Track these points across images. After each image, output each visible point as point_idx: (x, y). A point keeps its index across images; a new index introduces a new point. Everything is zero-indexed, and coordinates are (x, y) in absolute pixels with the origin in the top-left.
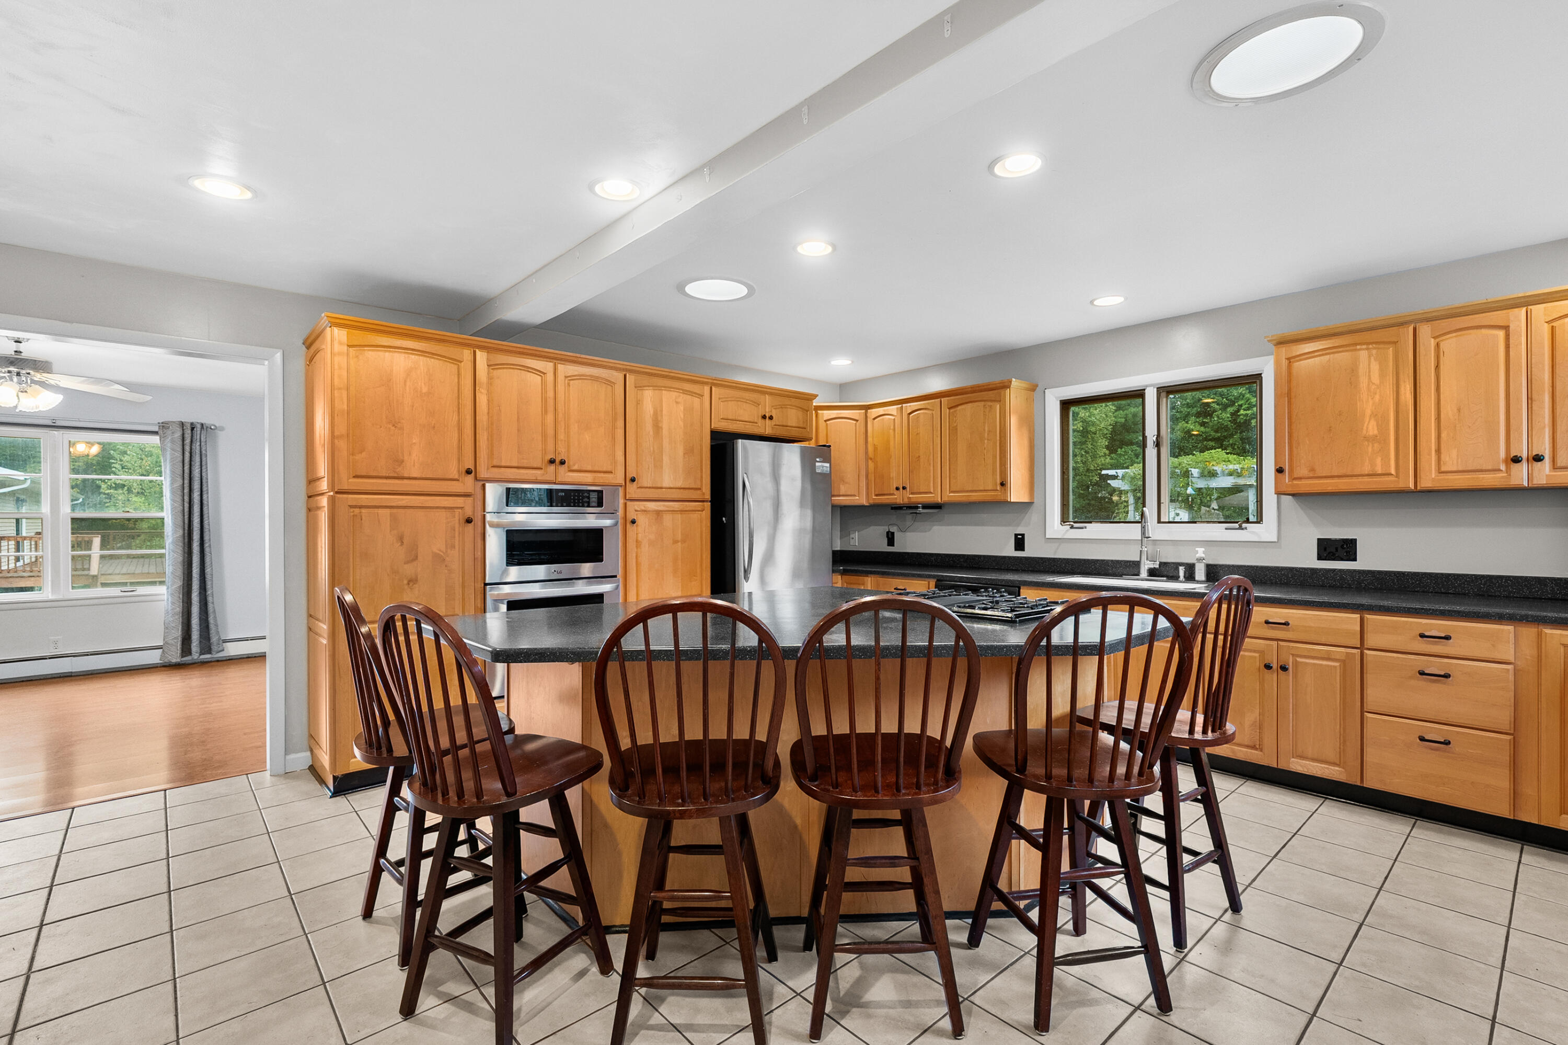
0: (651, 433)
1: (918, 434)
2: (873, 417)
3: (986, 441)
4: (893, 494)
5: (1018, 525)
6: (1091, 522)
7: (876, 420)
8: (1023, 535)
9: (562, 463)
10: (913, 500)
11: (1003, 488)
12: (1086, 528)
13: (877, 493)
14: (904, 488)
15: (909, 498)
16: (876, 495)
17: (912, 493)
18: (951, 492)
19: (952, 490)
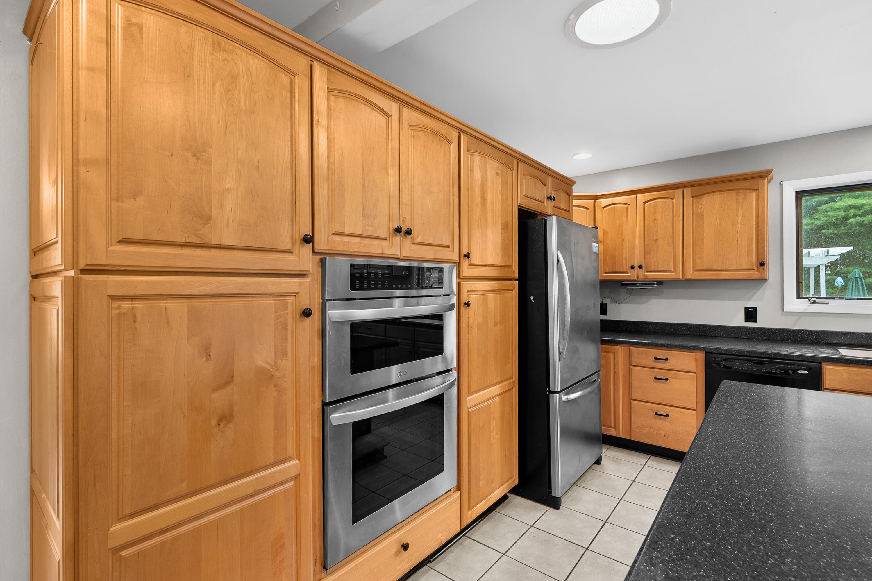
0: (480, 205)
1: (655, 220)
2: (602, 206)
3: (739, 226)
4: (627, 272)
5: (749, 300)
6: (834, 298)
7: (605, 209)
8: (755, 309)
9: (409, 232)
10: (649, 278)
11: (761, 268)
12: (827, 303)
13: (607, 271)
14: (640, 267)
15: (644, 275)
16: (606, 273)
17: (648, 272)
18: (695, 270)
19: (696, 269)
